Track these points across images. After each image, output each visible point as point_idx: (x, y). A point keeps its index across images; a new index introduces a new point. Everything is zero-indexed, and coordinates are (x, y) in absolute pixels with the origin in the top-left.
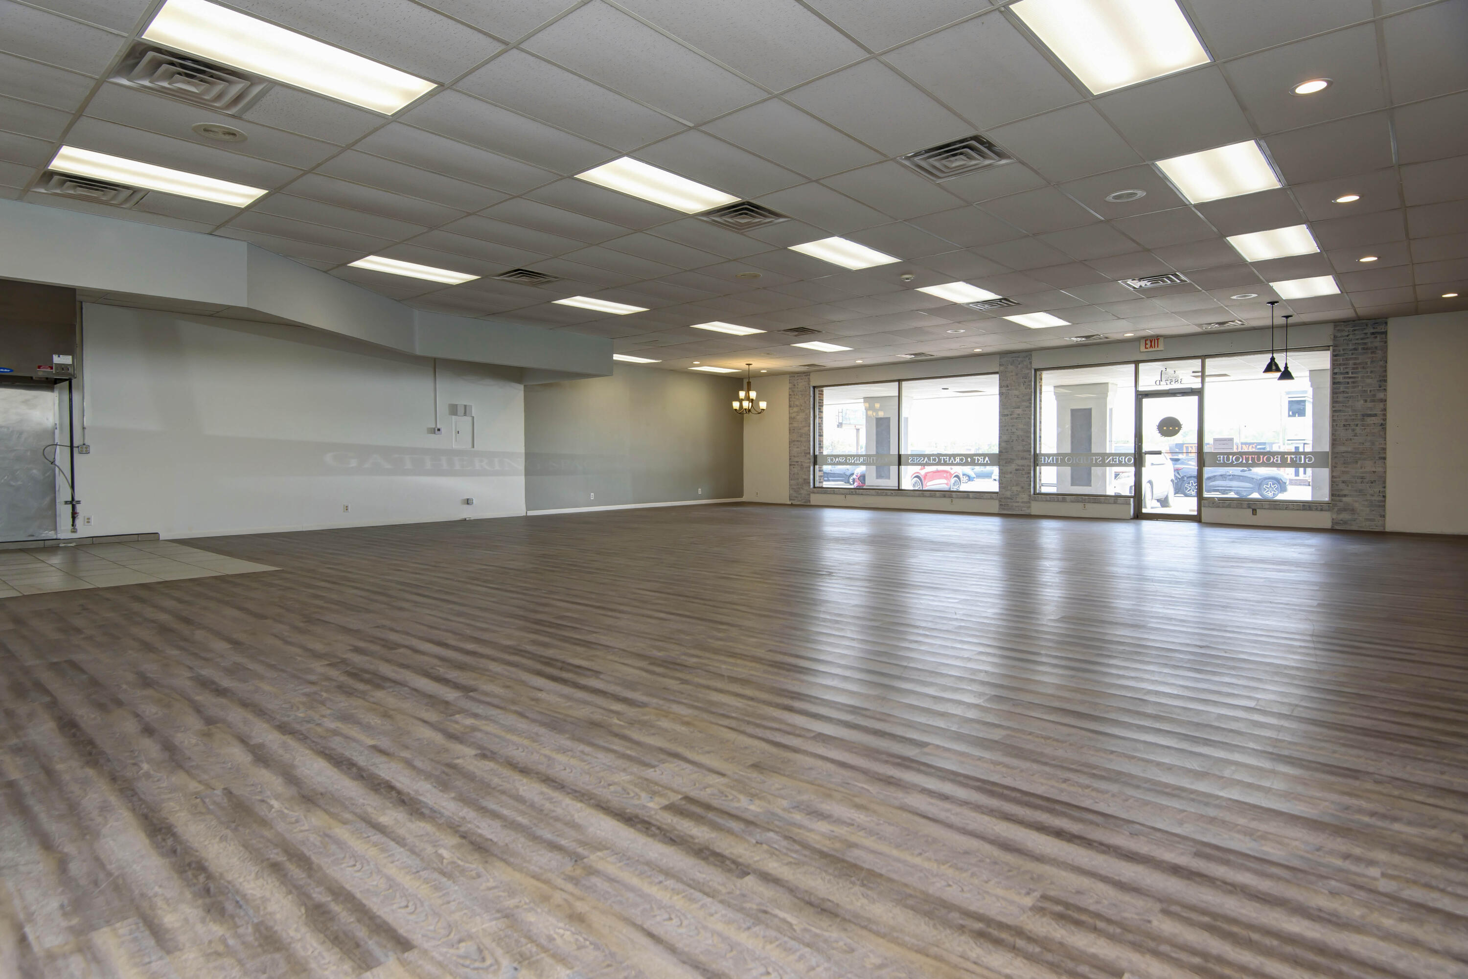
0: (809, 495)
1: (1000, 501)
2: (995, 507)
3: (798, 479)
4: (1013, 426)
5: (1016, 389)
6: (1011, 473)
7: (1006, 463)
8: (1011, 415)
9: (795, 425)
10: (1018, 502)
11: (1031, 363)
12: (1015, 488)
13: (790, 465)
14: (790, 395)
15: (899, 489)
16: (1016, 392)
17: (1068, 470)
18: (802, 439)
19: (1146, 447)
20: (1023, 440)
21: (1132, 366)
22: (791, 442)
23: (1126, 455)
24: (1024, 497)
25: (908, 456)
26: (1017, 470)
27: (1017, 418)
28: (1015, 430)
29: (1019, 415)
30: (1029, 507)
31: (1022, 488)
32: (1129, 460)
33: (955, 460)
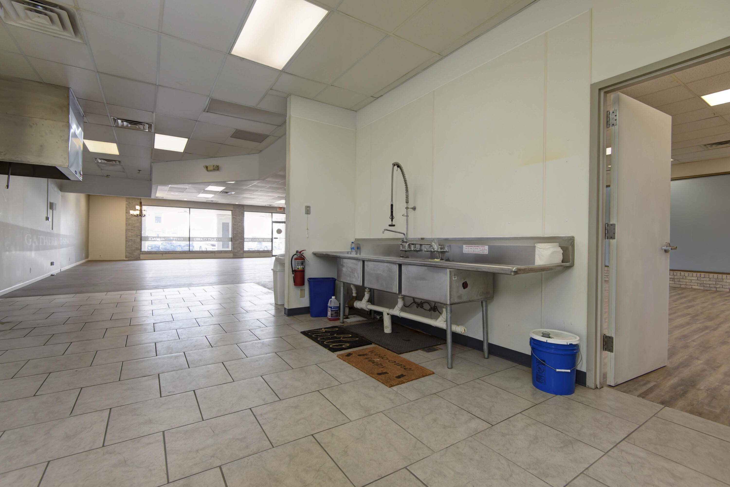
0: (140, 255)
1: (233, 253)
2: (231, 255)
3: (132, 248)
4: (238, 229)
5: (239, 217)
6: (237, 244)
7: (235, 241)
8: (237, 225)
9: (130, 222)
10: (239, 253)
11: (244, 209)
12: (238, 249)
13: (126, 241)
14: (126, 207)
15: (189, 251)
16: (239, 218)
17: (221, 243)
18: (135, 229)
19: (274, 237)
20: (241, 233)
21: (271, 214)
22: (127, 230)
23: (269, 239)
24: (242, 252)
25: (193, 238)
26: (239, 243)
27: (239, 226)
28: (239, 230)
29: (240, 225)
30: (243, 255)
31: (241, 249)
32: (270, 240)
33: (214, 240)
